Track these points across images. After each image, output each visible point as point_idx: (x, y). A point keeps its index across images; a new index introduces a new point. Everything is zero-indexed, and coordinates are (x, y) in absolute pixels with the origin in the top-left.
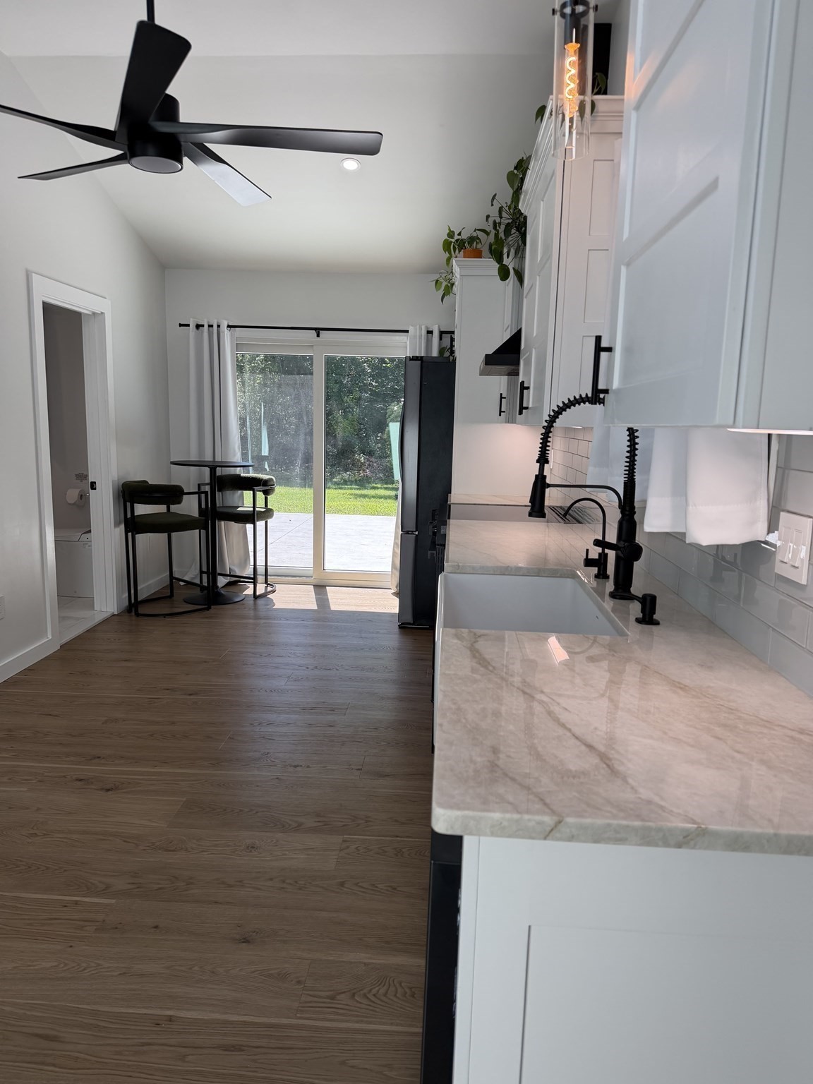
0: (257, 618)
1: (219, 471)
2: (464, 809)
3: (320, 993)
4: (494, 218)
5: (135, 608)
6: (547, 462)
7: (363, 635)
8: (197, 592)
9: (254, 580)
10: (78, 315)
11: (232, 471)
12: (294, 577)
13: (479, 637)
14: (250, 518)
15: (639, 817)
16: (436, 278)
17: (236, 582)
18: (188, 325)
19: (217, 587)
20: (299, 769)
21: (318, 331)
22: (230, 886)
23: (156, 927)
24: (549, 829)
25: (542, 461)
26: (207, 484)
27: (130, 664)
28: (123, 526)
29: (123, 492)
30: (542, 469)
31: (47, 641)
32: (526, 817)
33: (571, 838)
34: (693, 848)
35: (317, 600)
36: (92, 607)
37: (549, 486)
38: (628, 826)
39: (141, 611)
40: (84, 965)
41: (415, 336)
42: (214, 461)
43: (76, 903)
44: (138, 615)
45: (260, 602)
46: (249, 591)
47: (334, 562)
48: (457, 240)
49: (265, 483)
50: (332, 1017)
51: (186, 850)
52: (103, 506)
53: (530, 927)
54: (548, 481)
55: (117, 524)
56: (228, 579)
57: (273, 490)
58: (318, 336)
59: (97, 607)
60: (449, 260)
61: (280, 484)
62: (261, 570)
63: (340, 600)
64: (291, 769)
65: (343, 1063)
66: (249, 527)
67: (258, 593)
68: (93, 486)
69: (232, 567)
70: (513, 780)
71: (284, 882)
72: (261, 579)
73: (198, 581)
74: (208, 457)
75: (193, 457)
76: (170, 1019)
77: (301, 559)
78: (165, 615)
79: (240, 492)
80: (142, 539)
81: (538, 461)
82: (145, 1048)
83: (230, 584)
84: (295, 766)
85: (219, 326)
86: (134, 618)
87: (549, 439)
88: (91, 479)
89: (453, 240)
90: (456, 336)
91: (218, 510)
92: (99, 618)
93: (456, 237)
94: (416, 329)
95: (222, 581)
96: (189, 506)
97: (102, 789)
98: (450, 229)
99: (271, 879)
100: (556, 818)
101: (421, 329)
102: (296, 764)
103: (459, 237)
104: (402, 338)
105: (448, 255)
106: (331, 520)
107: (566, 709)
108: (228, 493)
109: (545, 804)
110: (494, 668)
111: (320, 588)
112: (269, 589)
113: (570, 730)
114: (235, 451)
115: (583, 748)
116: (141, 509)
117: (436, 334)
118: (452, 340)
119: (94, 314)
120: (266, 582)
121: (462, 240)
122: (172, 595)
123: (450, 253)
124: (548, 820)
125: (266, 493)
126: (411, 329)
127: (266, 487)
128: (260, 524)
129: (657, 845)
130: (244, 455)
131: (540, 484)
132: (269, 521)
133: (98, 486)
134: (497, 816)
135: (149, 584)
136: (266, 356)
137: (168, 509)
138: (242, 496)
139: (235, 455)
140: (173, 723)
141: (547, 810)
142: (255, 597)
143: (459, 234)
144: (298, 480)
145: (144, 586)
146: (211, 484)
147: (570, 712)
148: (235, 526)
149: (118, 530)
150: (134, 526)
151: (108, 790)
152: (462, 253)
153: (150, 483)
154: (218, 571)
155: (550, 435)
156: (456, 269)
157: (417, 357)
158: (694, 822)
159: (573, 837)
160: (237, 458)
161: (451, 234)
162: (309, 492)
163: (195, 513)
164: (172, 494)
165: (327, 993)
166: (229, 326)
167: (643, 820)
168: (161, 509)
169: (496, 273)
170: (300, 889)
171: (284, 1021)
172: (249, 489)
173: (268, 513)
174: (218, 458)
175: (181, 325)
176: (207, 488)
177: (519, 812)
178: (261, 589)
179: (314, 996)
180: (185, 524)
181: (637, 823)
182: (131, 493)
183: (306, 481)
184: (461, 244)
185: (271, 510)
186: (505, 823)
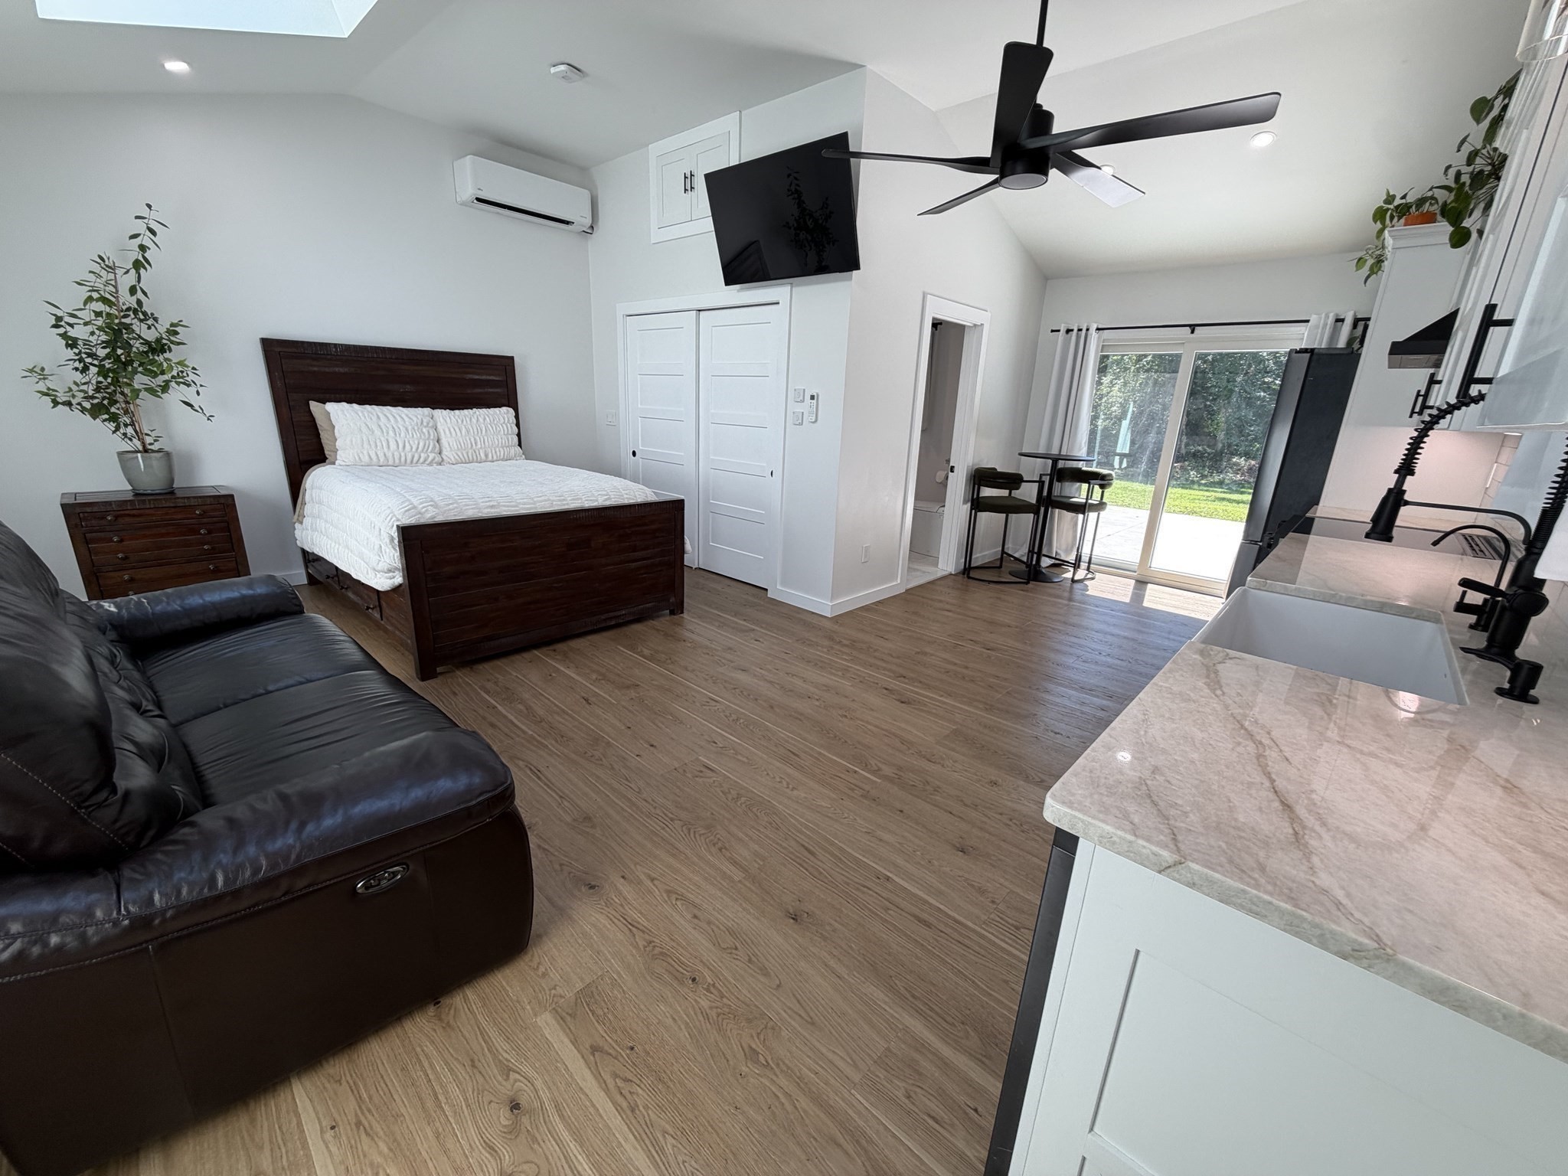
0: (1070, 599)
1: (1061, 464)
2: (1077, 809)
3: (1010, 920)
4: (1457, 168)
5: (968, 571)
6: (1412, 473)
7: (1171, 637)
8: (1023, 567)
9: (1076, 565)
10: (963, 327)
11: (1074, 464)
12: (1115, 569)
13: (1230, 658)
14: (1081, 509)
15: (1291, 899)
16: (1359, 256)
17: (1059, 564)
18: (1059, 331)
19: (1040, 566)
20: (1058, 736)
21: (1193, 327)
22: (966, 805)
23: (901, 811)
24: (1165, 865)
25: (1403, 472)
26: (1047, 475)
27: (950, 614)
28: (969, 504)
29: (974, 476)
30: (1400, 482)
31: (896, 584)
32: (1141, 842)
33: (1192, 885)
34: (1369, 968)
35: (1134, 594)
36: (936, 565)
37: (1407, 503)
38: (1270, 903)
39: (972, 574)
40: (846, 815)
41: (1317, 327)
42: (1060, 455)
43: (855, 772)
44: (969, 577)
45: (1077, 586)
46: (1069, 575)
47: (1162, 561)
48: (1397, 207)
49: (1103, 477)
50: (1010, 941)
51: (943, 766)
52: (957, 486)
53: (1138, 952)
54: (1407, 497)
55: (965, 502)
56: (1053, 561)
57: (1110, 485)
58: (1192, 332)
59: (940, 566)
60: (1381, 232)
61: (1117, 479)
62: (1085, 558)
63: (1156, 598)
64: (1052, 734)
65: (1006, 982)
66: (1081, 516)
67: (1076, 578)
68: (952, 469)
69: (1059, 551)
70: (1155, 804)
71: (1011, 820)
72: (1084, 565)
73: (1025, 559)
74: (1055, 451)
75: (1041, 450)
76: (888, 879)
77: (1129, 553)
78: (990, 582)
79: (1078, 484)
80: (984, 517)
81: (1396, 472)
82: (865, 889)
83: (1053, 565)
84: (1056, 733)
85: (1088, 330)
86: (966, 579)
87: (1422, 445)
88: (951, 464)
89: (1391, 207)
90: (1371, 324)
91: (1053, 498)
92: (940, 574)
93: (1397, 202)
94: (1321, 318)
95: (1045, 562)
96: (1028, 493)
97: (898, 700)
98: (1388, 192)
99: (1001, 814)
100: (1176, 857)
101: (1327, 316)
102: (1057, 731)
103: (1403, 201)
104: (1299, 328)
105: (1379, 225)
106: (1167, 520)
107: (1287, 760)
108: (1067, 484)
109: (1175, 840)
110: (1224, 694)
111: (1141, 583)
112: (1089, 576)
113: (1272, 781)
114: (1080, 446)
115: (1277, 804)
116: (987, 492)
117: (1349, 322)
118: (1366, 327)
119: (975, 325)
120: (1088, 569)
121: (1407, 204)
122: (1000, 567)
123: (1383, 223)
124: (1167, 856)
125: (1102, 487)
126: (1313, 319)
127: (1104, 481)
128: (1092, 516)
129: (1309, 941)
130: (1090, 451)
131: (1394, 500)
132: (1101, 512)
133: (955, 470)
134: (1108, 828)
135: (984, 554)
136: (1154, 356)
137: (1010, 493)
138: (1080, 487)
139: (1080, 450)
140: (967, 668)
141: (1172, 846)
142: (1073, 581)
143: (1404, 197)
144: (1140, 478)
145: (978, 555)
146: (1051, 475)
147: (1290, 764)
148: (1068, 515)
149: (965, 506)
150: (978, 505)
151: (902, 702)
152: (1402, 221)
153: (999, 470)
154: (1044, 552)
155: (1425, 439)
156: (1389, 241)
157: (1307, 349)
158: (1378, 939)
159: (1194, 884)
160: (1082, 451)
161: (1390, 199)
162: (1150, 488)
163: (1033, 499)
164: (1013, 481)
165: (1014, 922)
166: (1098, 329)
167: (1296, 906)
168: (1005, 493)
169: (1446, 239)
170: (1023, 832)
171: (970, 924)
172: (1085, 482)
173: (1101, 506)
174: (1064, 452)
175: (1052, 331)
176: (1047, 479)
177: (1136, 836)
178: (1081, 574)
179: (1001, 918)
180: (1022, 508)
181: (1288, 907)
182: (981, 477)
183: (1149, 476)
184: (1403, 211)
185: (1105, 504)
186: (1115, 838)
